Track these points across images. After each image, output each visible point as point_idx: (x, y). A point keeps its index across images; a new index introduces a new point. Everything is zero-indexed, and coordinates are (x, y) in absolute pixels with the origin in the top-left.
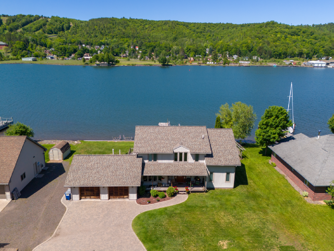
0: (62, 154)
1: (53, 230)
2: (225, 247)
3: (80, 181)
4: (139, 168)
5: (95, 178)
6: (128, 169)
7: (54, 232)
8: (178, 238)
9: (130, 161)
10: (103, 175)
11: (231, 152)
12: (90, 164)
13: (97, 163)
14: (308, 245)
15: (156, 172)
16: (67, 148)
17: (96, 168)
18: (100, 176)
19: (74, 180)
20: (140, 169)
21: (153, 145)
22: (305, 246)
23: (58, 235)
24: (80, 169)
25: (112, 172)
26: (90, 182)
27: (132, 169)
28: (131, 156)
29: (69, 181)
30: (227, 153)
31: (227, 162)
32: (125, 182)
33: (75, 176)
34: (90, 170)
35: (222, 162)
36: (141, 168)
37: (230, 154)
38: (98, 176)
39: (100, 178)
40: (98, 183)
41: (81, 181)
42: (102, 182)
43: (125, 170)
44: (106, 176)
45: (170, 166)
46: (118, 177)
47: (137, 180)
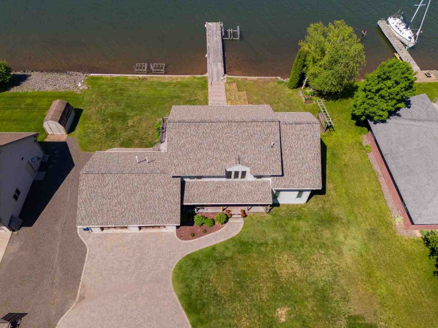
0: (63, 127)
1: (75, 288)
2: (283, 320)
3: (97, 218)
4: (177, 195)
5: (117, 213)
6: (161, 197)
7: (77, 293)
8: (228, 304)
9: (163, 184)
10: (127, 208)
11: (310, 167)
12: (106, 189)
13: (116, 188)
14: (382, 314)
15: (201, 198)
16: (68, 114)
17: (116, 196)
18: (123, 209)
19: (88, 216)
20: (179, 197)
21: (196, 161)
22: (378, 315)
23: (84, 298)
24: (93, 198)
25: (139, 204)
26: (111, 220)
27: (167, 197)
28: (164, 175)
29: (82, 219)
30: (304, 169)
31: (302, 184)
32: (159, 219)
33: (88, 210)
34: (107, 199)
35: (296, 184)
36: (180, 195)
37: (309, 170)
38: (120, 209)
39: (124, 212)
40: (122, 221)
41: (99, 218)
42: (128, 220)
43: (156, 200)
44: (132, 209)
45: (220, 187)
46: (149, 210)
47: (175, 216)
